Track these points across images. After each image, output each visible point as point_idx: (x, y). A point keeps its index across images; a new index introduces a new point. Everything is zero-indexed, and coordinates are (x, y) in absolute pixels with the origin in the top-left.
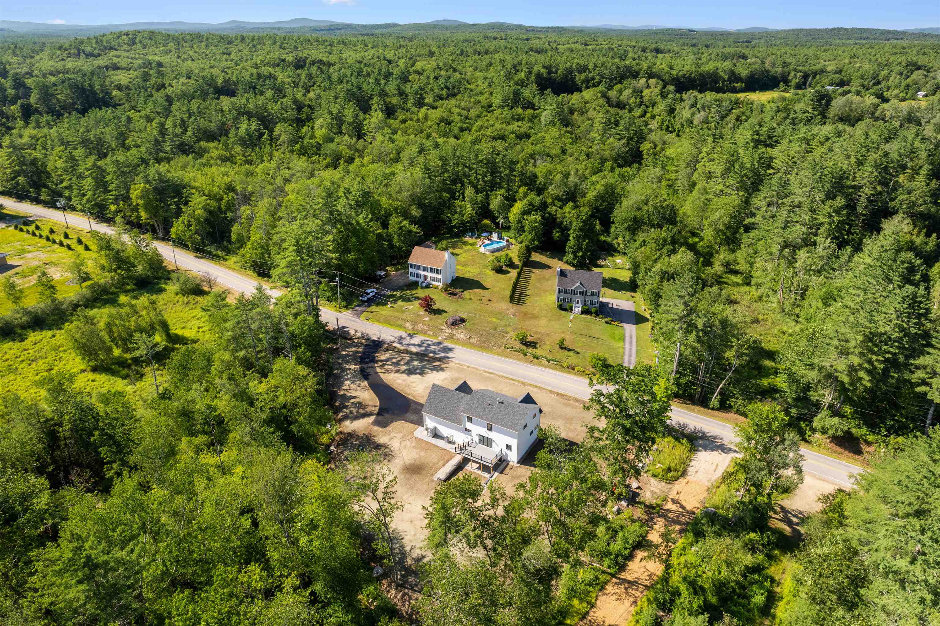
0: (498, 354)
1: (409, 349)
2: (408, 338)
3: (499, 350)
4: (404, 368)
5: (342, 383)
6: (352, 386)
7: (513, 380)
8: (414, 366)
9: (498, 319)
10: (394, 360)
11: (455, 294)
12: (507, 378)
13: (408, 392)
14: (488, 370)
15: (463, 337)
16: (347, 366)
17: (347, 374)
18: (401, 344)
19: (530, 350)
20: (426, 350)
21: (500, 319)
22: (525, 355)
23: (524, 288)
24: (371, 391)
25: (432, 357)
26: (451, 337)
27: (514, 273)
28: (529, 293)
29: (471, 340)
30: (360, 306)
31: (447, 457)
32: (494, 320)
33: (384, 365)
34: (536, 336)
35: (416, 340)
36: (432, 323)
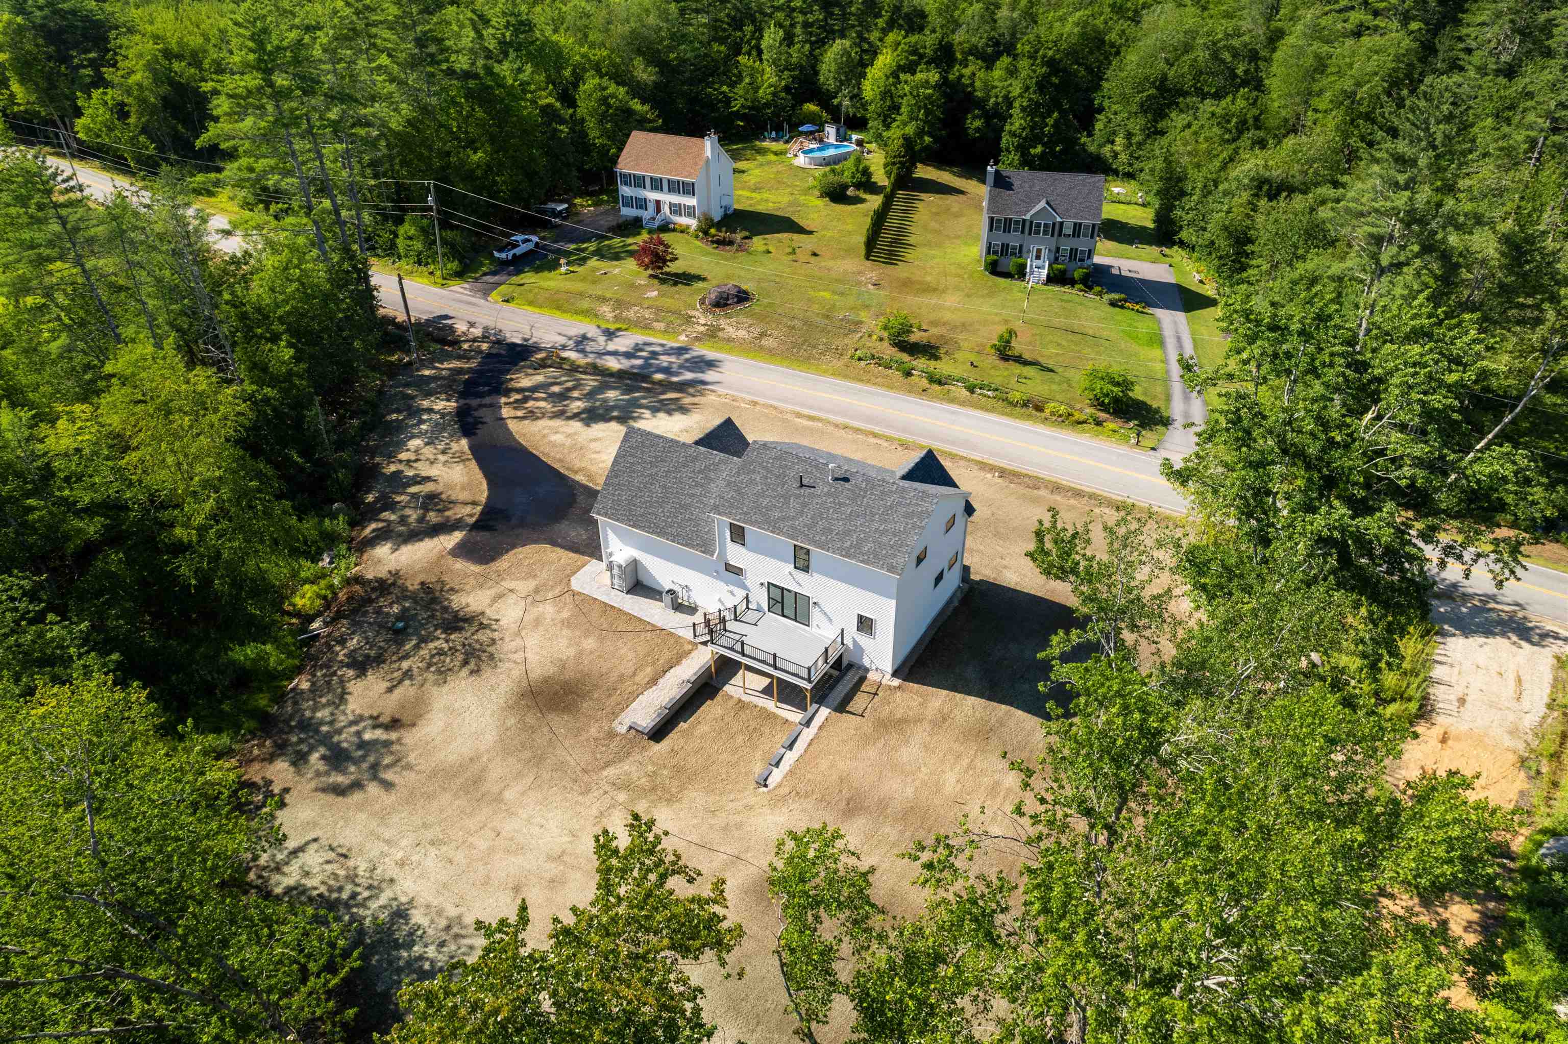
0: (835, 374)
1: (599, 362)
2: (602, 339)
3: (838, 364)
4: (577, 406)
5: (400, 445)
6: (428, 452)
7: (875, 435)
8: (605, 401)
9: (834, 292)
10: (556, 389)
11: (731, 243)
12: (857, 430)
13: (577, 464)
14: (806, 411)
15: (742, 333)
16: (426, 404)
17: (422, 422)
18: (583, 351)
19: (921, 363)
20: (647, 365)
21: (842, 294)
22: (908, 374)
23: (902, 230)
24: (473, 464)
25: (660, 383)
26: (712, 333)
27: (875, 202)
28: (912, 240)
29: (764, 342)
30: (494, 273)
31: (666, 655)
32: (827, 295)
33: (526, 399)
34: (934, 331)
35: (623, 343)
36: (668, 302)
